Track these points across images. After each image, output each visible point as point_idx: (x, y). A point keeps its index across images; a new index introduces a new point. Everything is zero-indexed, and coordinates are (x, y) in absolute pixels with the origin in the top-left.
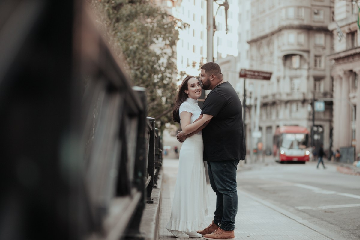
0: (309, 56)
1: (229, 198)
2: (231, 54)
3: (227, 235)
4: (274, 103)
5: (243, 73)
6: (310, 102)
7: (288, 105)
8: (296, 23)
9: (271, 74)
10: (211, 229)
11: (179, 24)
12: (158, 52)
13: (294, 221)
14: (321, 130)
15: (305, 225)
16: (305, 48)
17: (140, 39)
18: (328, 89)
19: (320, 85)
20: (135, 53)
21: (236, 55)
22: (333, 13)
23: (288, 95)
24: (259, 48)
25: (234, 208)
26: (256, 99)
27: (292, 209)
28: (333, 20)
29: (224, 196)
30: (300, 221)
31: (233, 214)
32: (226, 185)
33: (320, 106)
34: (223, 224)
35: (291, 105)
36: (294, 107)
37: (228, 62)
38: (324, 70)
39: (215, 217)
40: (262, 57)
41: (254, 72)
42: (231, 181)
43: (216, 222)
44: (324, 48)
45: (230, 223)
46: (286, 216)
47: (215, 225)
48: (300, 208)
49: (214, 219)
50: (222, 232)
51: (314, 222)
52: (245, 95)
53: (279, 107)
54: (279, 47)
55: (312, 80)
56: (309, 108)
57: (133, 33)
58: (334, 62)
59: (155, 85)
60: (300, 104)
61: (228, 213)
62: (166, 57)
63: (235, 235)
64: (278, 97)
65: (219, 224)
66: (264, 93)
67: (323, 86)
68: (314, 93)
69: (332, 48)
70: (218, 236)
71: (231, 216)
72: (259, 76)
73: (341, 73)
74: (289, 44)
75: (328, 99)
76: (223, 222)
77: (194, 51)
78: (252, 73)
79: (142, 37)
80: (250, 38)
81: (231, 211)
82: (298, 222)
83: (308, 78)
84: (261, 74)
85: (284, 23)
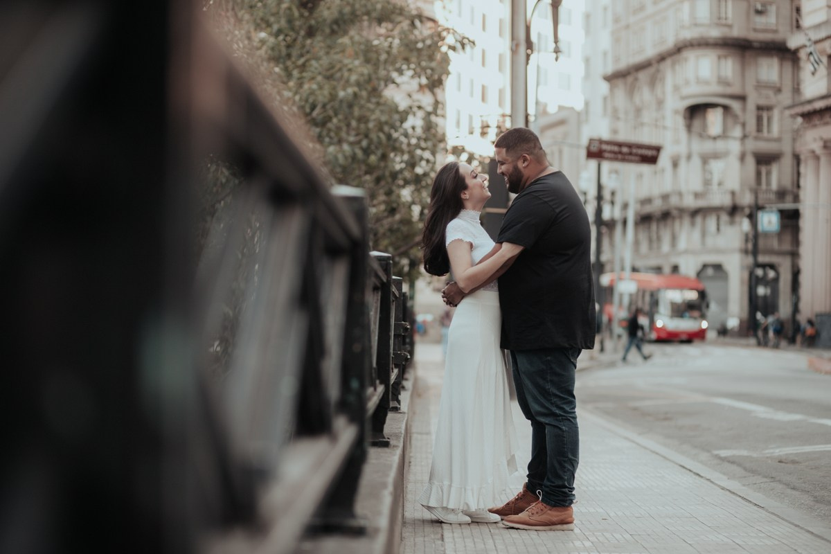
0: (744, 109)
1: (560, 432)
2: (567, 104)
3: (557, 516)
4: (666, 216)
5: (594, 149)
6: (747, 211)
7: (699, 219)
8: (715, 33)
9: (658, 149)
10: (521, 504)
11: (450, 40)
12: (403, 104)
13: (708, 483)
14: (771, 274)
15: (734, 493)
16: (735, 90)
17: (362, 75)
18: (787, 182)
19: (769, 173)
20: (350, 106)
21: (579, 106)
22: (798, 10)
23: (697, 195)
24: (631, 92)
25: (570, 456)
26: (625, 206)
27: (704, 456)
28: (798, 27)
29: (547, 429)
30: (722, 484)
31: (569, 470)
32: (552, 404)
33: (769, 221)
34: (547, 492)
35: (704, 218)
36: (711, 223)
37: (562, 122)
38: (779, 140)
39: (528, 476)
40: (638, 111)
41: (620, 145)
42: (562, 395)
43: (530, 487)
44: (779, 90)
45: (564, 490)
46: (690, 471)
47: (530, 494)
48: (724, 453)
49: (526, 480)
50: (545, 510)
51: (755, 484)
52: (600, 198)
53: (677, 223)
54: (676, 88)
55: (751, 162)
56: (746, 225)
57: (346, 61)
58: (800, 120)
59: (394, 175)
60: (725, 218)
61: (557, 466)
62: (420, 114)
63: (573, 516)
64: (674, 201)
65: (539, 493)
66: (644, 193)
67: (778, 176)
68: (756, 193)
69: (797, 90)
70: (536, 518)
71: (566, 474)
72: (630, 154)
73: (817, 147)
74: (699, 81)
75: (788, 205)
76: (547, 487)
77: (483, 99)
78: (616, 149)
79: (366, 70)
80: (610, 70)
81: (565, 461)
82: (719, 486)
83: (742, 158)
84: (634, 151)
85: (688, 35)
